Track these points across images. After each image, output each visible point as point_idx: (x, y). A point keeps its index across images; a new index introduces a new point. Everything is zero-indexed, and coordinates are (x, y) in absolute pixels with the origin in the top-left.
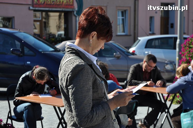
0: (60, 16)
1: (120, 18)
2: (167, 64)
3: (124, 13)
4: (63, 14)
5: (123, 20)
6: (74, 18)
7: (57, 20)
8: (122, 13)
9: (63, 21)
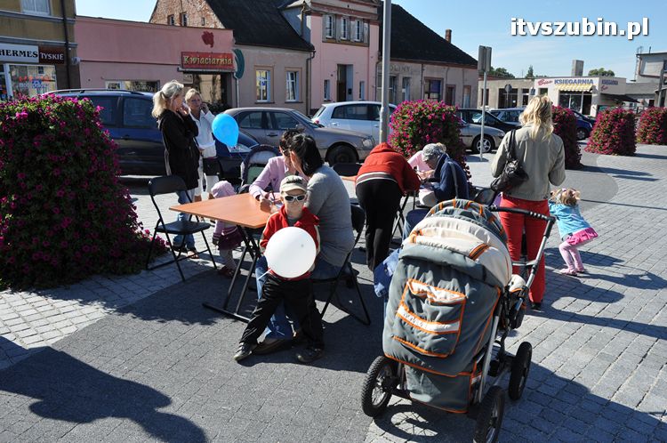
0: (214, 81)
1: (290, 81)
2: (365, 139)
3: (293, 75)
4: (219, 77)
5: (293, 83)
6: (233, 81)
7: (211, 85)
8: (292, 74)
9: (218, 86)
